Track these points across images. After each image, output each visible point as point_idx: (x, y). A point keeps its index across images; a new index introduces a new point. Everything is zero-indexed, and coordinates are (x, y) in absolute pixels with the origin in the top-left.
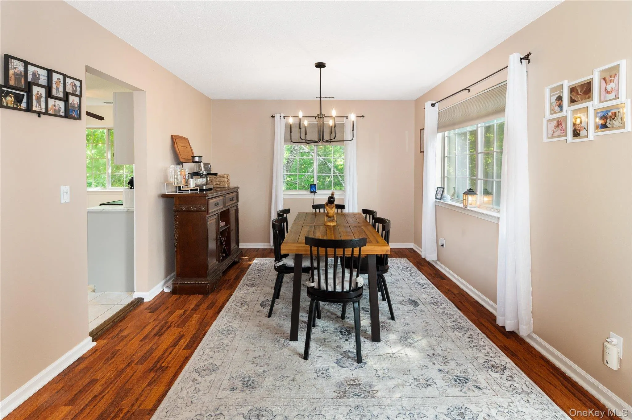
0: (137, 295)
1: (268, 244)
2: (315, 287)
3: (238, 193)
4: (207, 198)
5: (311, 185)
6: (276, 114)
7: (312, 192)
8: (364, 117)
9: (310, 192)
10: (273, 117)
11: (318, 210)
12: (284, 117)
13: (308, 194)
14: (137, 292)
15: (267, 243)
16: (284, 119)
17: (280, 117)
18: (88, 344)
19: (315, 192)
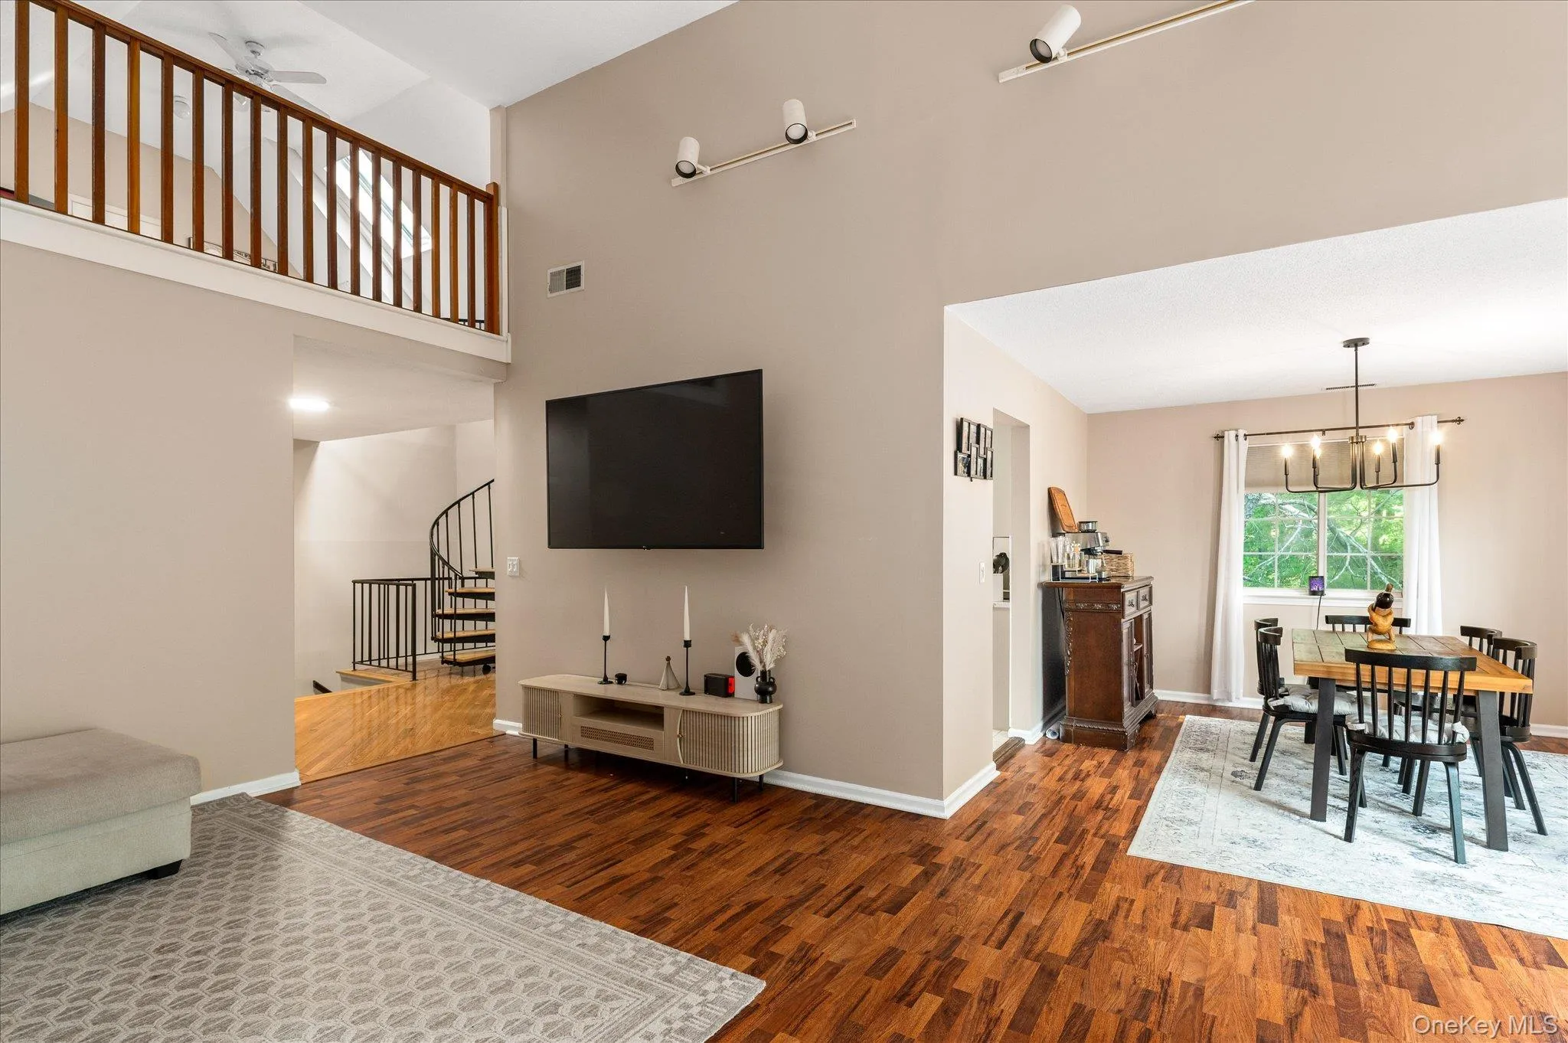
0: (1013, 732)
1: (1206, 695)
2: (1367, 731)
3: (1151, 588)
4: (1122, 590)
5: (1311, 578)
6: (1226, 433)
7: (1314, 593)
8: (1463, 420)
9: (1308, 593)
10: (1219, 437)
11: (1338, 627)
12: (1245, 435)
13: (1302, 598)
14: (1014, 728)
15: (1204, 693)
16: (1246, 439)
17: (1237, 436)
18: (990, 773)
19: (1322, 593)
